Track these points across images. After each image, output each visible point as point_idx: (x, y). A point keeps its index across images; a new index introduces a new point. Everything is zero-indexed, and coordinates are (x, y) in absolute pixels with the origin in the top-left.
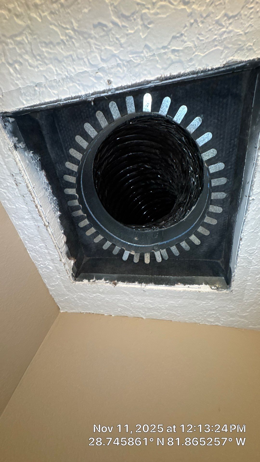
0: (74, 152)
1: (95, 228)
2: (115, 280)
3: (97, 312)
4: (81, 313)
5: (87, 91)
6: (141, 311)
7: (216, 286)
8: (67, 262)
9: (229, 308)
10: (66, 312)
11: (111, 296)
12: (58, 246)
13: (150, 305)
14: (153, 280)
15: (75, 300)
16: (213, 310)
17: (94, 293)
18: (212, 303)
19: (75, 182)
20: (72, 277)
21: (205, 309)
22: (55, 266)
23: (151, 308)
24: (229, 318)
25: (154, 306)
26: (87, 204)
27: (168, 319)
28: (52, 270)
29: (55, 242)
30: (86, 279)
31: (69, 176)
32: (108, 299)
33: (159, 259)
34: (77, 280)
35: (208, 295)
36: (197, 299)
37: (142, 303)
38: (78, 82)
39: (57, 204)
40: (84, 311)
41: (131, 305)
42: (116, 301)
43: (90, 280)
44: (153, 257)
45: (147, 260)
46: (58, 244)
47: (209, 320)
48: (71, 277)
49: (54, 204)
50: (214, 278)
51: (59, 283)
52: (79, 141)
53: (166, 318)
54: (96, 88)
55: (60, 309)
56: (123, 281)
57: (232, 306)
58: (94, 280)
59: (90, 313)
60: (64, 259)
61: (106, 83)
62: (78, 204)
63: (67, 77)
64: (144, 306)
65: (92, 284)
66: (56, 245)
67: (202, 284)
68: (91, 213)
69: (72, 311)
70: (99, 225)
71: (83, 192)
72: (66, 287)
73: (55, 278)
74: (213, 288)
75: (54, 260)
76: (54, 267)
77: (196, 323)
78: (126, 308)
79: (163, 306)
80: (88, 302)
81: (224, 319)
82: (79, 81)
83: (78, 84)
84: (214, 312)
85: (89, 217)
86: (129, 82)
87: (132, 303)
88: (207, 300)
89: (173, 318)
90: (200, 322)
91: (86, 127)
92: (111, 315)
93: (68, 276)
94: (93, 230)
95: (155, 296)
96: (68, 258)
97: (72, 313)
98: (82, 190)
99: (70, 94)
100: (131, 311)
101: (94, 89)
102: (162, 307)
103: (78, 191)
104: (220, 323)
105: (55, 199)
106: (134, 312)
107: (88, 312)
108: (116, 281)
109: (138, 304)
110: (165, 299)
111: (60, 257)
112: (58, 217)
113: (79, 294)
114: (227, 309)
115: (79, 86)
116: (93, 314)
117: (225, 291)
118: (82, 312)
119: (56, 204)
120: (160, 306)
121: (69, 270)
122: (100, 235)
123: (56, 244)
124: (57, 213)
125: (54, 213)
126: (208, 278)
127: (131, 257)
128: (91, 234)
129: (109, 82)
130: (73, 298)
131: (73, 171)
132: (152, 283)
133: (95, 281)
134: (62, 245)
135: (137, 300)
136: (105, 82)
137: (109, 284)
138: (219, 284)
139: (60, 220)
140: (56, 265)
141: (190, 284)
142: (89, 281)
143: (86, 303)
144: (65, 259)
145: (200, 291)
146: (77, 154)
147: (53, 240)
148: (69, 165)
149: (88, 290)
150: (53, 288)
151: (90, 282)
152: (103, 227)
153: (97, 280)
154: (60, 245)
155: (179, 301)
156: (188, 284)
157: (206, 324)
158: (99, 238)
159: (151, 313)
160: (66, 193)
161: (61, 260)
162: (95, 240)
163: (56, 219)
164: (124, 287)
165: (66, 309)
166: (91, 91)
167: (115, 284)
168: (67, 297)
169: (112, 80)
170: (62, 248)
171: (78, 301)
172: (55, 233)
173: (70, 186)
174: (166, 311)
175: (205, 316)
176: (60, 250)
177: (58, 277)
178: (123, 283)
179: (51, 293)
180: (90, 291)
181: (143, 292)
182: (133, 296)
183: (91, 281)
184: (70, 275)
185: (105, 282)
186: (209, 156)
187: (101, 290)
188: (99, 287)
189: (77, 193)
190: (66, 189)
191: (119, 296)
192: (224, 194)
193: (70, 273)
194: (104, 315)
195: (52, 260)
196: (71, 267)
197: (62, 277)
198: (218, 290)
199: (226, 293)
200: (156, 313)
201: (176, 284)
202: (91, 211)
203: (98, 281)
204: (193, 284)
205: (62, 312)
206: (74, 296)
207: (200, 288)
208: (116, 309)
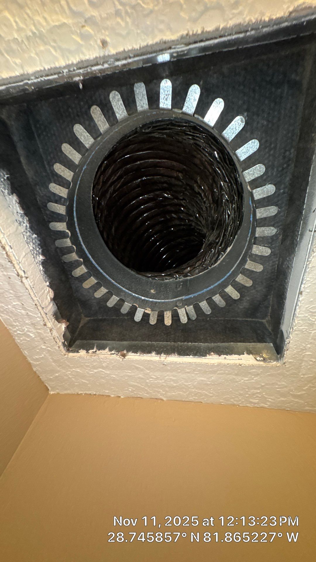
0: (60, 169)
1: (96, 277)
2: (123, 350)
3: (100, 393)
4: (78, 394)
5: (69, 60)
6: (160, 390)
7: (262, 357)
8: (55, 326)
9: (279, 385)
10: (58, 393)
11: (119, 371)
12: (40, 305)
13: (172, 383)
14: (176, 349)
15: (69, 378)
16: (258, 389)
17: (94, 367)
18: (256, 379)
19: (64, 213)
20: (64, 347)
21: (246, 388)
22: (37, 332)
23: (174, 387)
24: (279, 398)
25: (178, 384)
26: (85, 245)
27: (197, 401)
28: (34, 338)
29: (35, 299)
30: (84, 349)
31: (56, 205)
32: (114, 376)
33: (184, 319)
34: (71, 351)
35: (251, 369)
36: (236, 375)
37: (161, 380)
38: (53, 44)
39: (39, 245)
40: (82, 391)
41: (147, 383)
42: (126, 378)
43: (89, 350)
44: (175, 317)
45: (168, 321)
46: (40, 302)
47: (251, 400)
48: (62, 347)
49: (33, 244)
50: (259, 345)
51: (45, 356)
52: (68, 152)
53: (194, 399)
54: (83, 53)
55: (48, 390)
56: (135, 352)
57: (284, 383)
58: (94, 350)
59: (90, 394)
60: (49, 322)
61: (99, 46)
62: (71, 245)
63: (34, 33)
64: (164, 384)
65: (92, 356)
66: (37, 303)
67: (244, 354)
68: (90, 257)
69: (66, 392)
70: (101, 274)
71: (77, 227)
72: (55, 361)
73: (38, 349)
74: (258, 358)
75: (36, 324)
76: (36, 334)
77: (234, 405)
78: (139, 387)
79: (190, 383)
80: (87, 380)
81: (272, 399)
82: (55, 41)
83: (54, 48)
84: (259, 391)
85: (87, 262)
86: (136, 44)
87: (148, 381)
88: (250, 376)
89: (203, 398)
90: (240, 404)
91: (77, 130)
92: (120, 397)
93: (58, 346)
94: (93, 281)
95: (180, 371)
96: (56, 321)
97: (65, 395)
98: (76, 225)
99: (42, 66)
100: (146, 390)
101: (79, 56)
102: (189, 385)
103: (71, 226)
104: (267, 404)
105: (35, 237)
106: (151, 391)
107: (87, 392)
108: (125, 352)
109: (156, 382)
110: (193, 375)
111: (44, 320)
112: (40, 263)
113: (74, 369)
114: (277, 386)
115: (56, 51)
116: (95, 395)
117: (275, 363)
118: (80, 393)
119: (37, 244)
120: (185, 384)
121: (58, 337)
122: (102, 287)
123: (36, 301)
124: (38, 257)
125: (34, 257)
126: (250, 345)
127: (146, 316)
128: (90, 286)
129: (104, 43)
130: (67, 375)
131: (61, 197)
132: (174, 353)
133: (96, 351)
134: (47, 304)
135: (155, 376)
136: (97, 44)
137: (115, 356)
138: (266, 354)
139: (43, 267)
140: (40, 331)
141: (227, 354)
142: (87, 352)
143: (84, 381)
144: (51, 323)
145: (241, 364)
146: (65, 171)
147: (33, 296)
148: (54, 187)
149: (86, 364)
150: (38, 363)
151: (89, 353)
152: (107, 276)
153: (99, 350)
154: (44, 303)
155: (212, 377)
156: (224, 354)
157: (247, 406)
158: (102, 291)
159: (174, 394)
160: (51, 228)
161: (45, 325)
162: (95, 293)
163: (36, 265)
164: (136, 360)
165: (58, 389)
166: (76, 59)
167: (124, 356)
168: (57, 374)
169: (108, 39)
170: (47, 307)
171: (73, 379)
172: (34, 286)
173: (58, 218)
174: (194, 390)
175: (247, 396)
176: (44, 310)
177: (43, 347)
178: (135, 354)
179: (34, 369)
180: (89, 366)
181: (162, 366)
182: (148, 371)
183: (91, 351)
184: (60, 344)
185: (109, 353)
186: (254, 174)
187: (104, 365)
188: (102, 360)
189: (68, 229)
190: (52, 223)
191: (130, 372)
192: (273, 230)
193: (60, 341)
194: (110, 396)
195: (33, 324)
196: (61, 334)
197: (48, 347)
198: (265, 362)
199: (277, 367)
200: (181, 393)
201: (208, 355)
202: (90, 254)
203: (101, 351)
204: (231, 354)
205: (51, 393)
206: (67, 372)
207: (241, 359)
208: (126, 389)
